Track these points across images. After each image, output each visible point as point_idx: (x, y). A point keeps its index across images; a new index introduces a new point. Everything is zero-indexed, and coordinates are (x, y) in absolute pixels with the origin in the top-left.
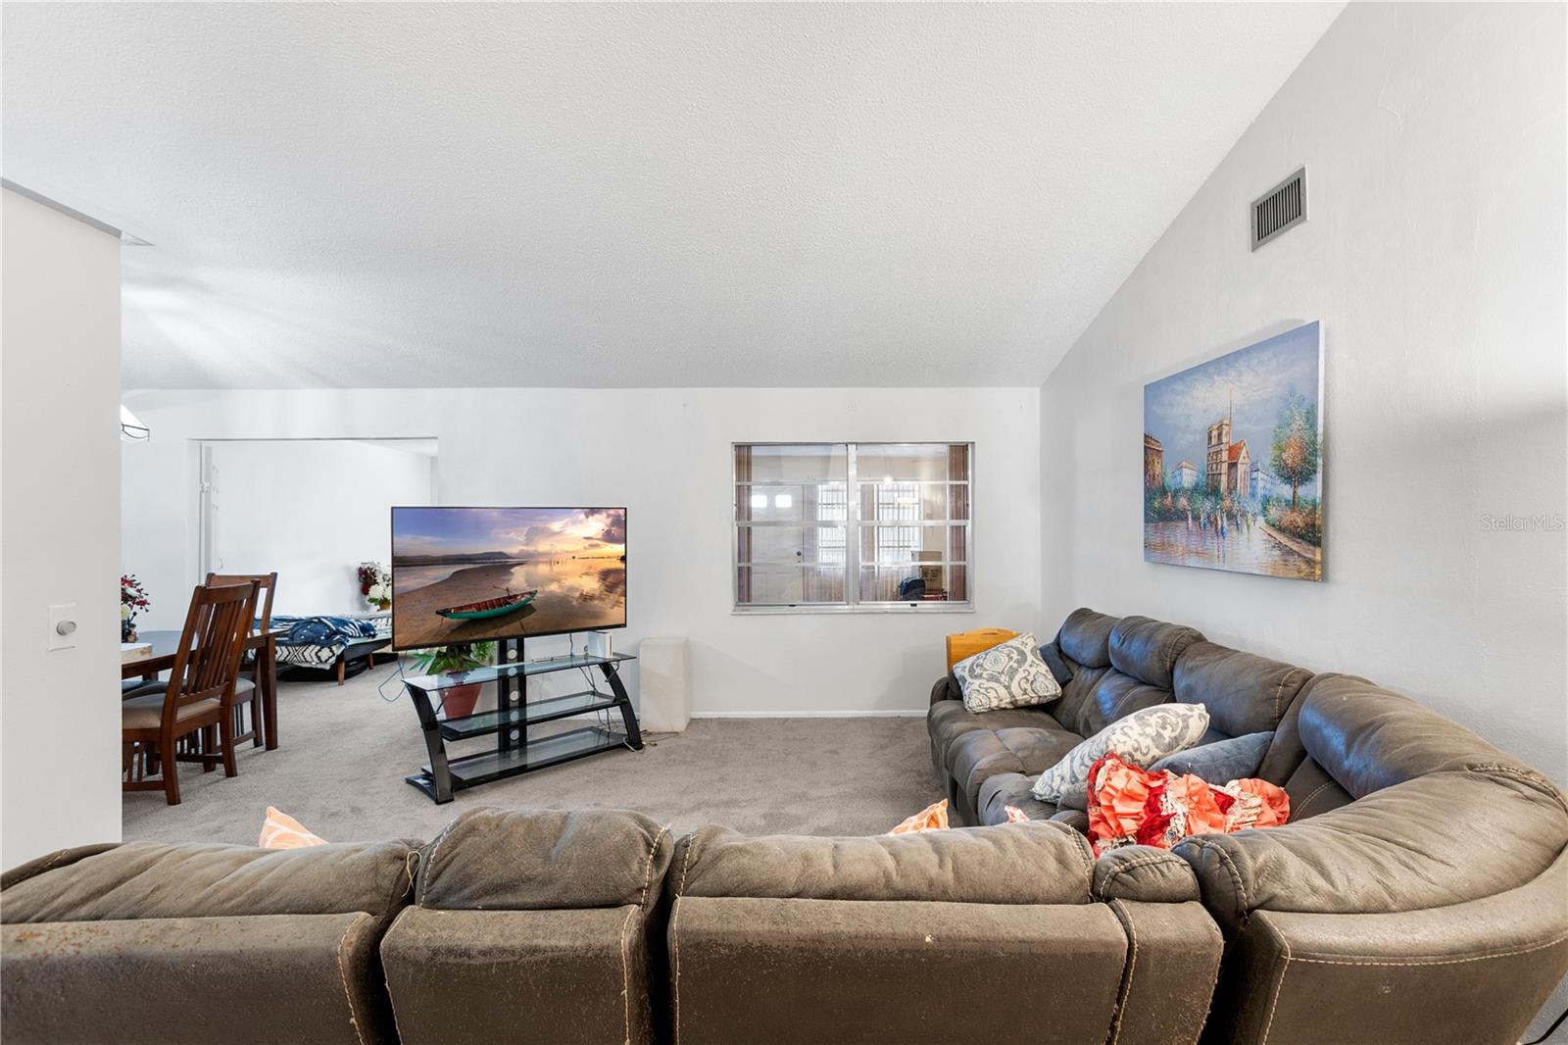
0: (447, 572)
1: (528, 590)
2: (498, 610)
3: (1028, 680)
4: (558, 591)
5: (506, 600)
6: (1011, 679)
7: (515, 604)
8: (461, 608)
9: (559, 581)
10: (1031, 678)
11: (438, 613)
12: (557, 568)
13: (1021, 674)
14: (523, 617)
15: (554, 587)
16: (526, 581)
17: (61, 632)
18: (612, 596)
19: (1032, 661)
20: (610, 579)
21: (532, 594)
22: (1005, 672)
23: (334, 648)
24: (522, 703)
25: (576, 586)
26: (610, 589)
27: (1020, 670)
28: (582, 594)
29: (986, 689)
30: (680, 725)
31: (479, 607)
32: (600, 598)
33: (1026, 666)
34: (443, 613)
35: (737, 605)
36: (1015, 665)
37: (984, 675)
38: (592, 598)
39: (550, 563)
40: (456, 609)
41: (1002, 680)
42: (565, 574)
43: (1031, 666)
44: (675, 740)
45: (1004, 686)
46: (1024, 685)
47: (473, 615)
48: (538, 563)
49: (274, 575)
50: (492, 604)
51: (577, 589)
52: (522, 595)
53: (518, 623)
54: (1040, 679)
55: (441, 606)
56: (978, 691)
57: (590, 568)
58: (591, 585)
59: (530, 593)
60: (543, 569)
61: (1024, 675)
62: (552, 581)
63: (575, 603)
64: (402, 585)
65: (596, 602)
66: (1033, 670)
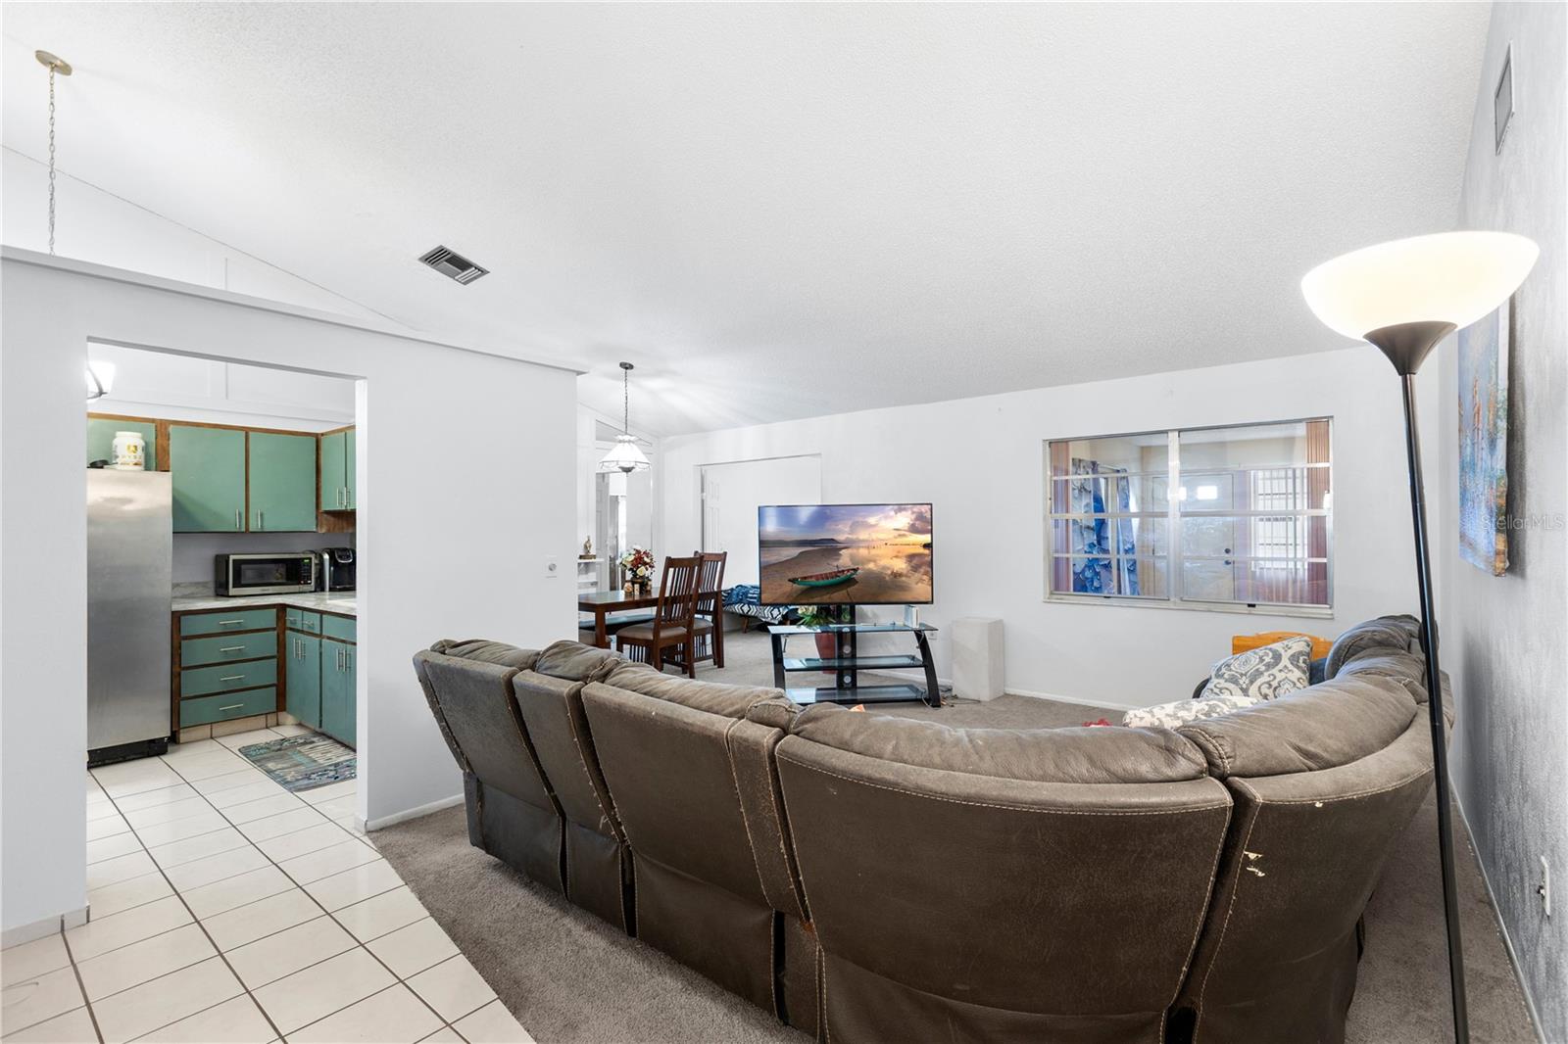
0: (795, 552)
1: (853, 567)
2: (831, 581)
3: (1270, 685)
4: (875, 569)
5: (836, 574)
6: (1252, 682)
7: (842, 577)
8: (805, 578)
9: (875, 561)
10: (1275, 684)
11: (790, 580)
12: (873, 552)
13: (1265, 678)
14: (849, 586)
15: (871, 566)
16: (851, 560)
17: (551, 569)
18: (916, 575)
19: (1285, 667)
20: (915, 562)
21: (855, 570)
22: (1249, 674)
23: (781, 609)
24: (853, 656)
25: (888, 565)
26: (915, 569)
27: (1266, 674)
28: (893, 572)
29: (1221, 689)
30: (985, 695)
31: (817, 577)
32: (906, 576)
33: (1275, 671)
34: (793, 581)
35: (1051, 593)
36: (1263, 668)
37: (1226, 676)
38: (901, 575)
39: (868, 548)
40: (802, 578)
41: (1241, 682)
42: (878, 555)
43: (1280, 671)
44: (976, 707)
45: (1242, 689)
46: (1265, 690)
47: (813, 583)
48: (859, 547)
49: (726, 553)
50: (827, 576)
51: (888, 568)
52: (848, 571)
53: (844, 591)
54: (1287, 686)
55: (791, 575)
56: (1212, 690)
57: (899, 552)
58: (900, 565)
59: (854, 570)
60: (863, 552)
61: (1269, 679)
62: (870, 561)
63: (887, 578)
64: (766, 560)
65: (904, 579)
66: (1280, 676)
